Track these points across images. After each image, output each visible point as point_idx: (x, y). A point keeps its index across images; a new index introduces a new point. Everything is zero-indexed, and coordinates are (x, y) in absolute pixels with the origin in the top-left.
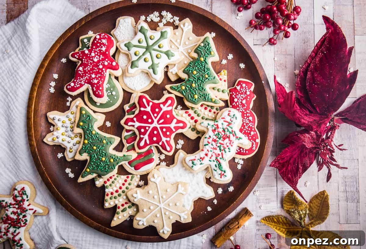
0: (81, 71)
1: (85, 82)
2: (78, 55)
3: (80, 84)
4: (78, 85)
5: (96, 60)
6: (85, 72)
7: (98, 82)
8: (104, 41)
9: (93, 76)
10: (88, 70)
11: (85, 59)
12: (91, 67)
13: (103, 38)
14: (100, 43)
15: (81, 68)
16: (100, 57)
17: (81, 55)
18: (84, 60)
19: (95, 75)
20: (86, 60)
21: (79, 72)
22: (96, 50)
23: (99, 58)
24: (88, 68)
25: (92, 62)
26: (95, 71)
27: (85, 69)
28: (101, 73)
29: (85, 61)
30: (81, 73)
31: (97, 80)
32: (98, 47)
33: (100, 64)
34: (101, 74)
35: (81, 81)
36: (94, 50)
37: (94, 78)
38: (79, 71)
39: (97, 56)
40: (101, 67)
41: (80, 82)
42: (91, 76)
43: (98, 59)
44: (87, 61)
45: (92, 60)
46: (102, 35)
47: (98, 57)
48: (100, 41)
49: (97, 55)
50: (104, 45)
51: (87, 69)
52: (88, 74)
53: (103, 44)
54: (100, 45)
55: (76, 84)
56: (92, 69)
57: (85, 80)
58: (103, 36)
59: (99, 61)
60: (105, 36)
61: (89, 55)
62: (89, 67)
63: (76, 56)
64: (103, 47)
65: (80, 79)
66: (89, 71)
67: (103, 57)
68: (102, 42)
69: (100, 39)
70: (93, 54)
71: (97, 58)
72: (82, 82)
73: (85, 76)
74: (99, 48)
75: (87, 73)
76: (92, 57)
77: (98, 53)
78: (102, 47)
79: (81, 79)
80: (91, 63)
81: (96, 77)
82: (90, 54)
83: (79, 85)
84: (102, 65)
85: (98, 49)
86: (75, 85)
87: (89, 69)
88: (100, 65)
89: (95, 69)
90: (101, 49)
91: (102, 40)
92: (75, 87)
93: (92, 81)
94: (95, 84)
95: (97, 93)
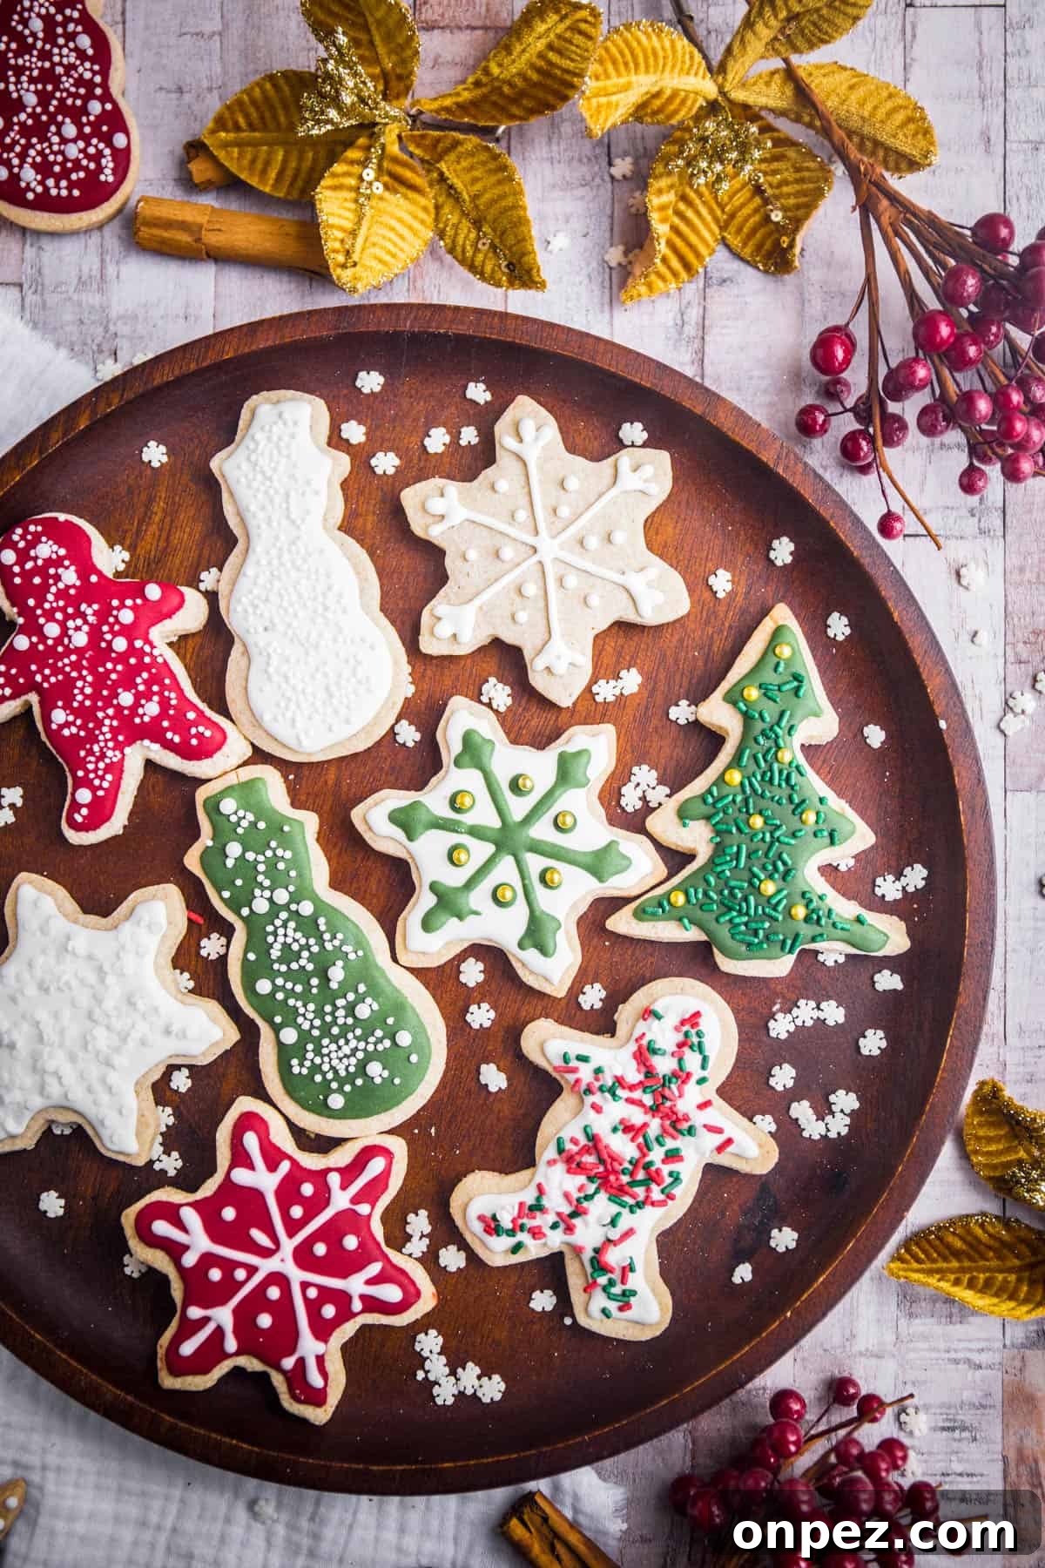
1: (119, 747)
3: (106, 771)
4: (102, 778)
7: (164, 704)
9: (126, 698)
19: (127, 689)
28: (142, 667)
31: (149, 699)
33: (108, 637)
34: (147, 668)
35: (103, 756)
37: (137, 704)
40: (120, 644)
41: (101, 765)
42: (119, 708)
43: (86, 628)
45: (68, 652)
46: (15, 538)
47: (79, 622)
48: (29, 565)
49: (68, 617)
50: (58, 562)
52: (103, 709)
53: (49, 562)
55: (97, 782)
56: (100, 681)
57: (114, 739)
58: (23, 537)
59: (96, 634)
60: (26, 532)
64: (60, 571)
66: (95, 697)
67: (96, 607)
68: (40, 563)
70: (52, 630)
72: (110, 753)
73: (100, 724)
74: (53, 590)
75: (95, 708)
77: (63, 609)
78: (57, 578)
79: (96, 748)
80: (77, 666)
81: (138, 696)
82: (43, 639)
84: (115, 634)
85: (50, 598)
87: (88, 691)
88: (109, 643)
89: (108, 672)
90: (61, 586)
91: (32, 553)
92: (101, 793)
93: (137, 720)
94: (156, 720)
95: (194, 742)
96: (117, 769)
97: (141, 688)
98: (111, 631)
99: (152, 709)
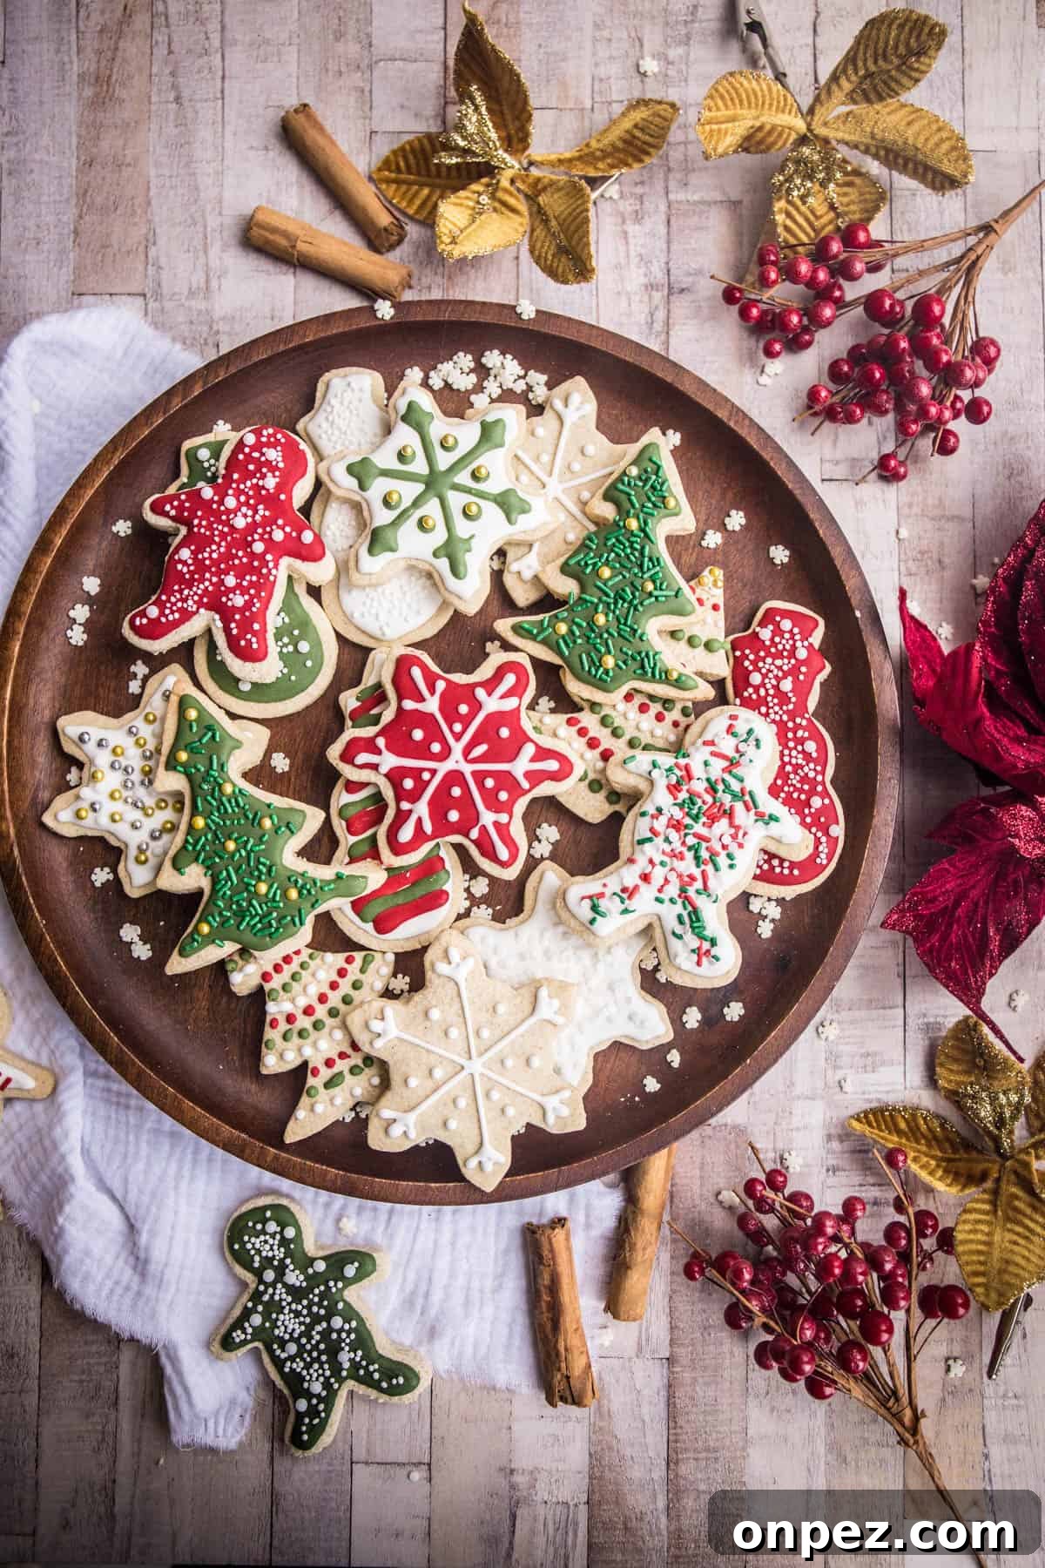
0: (185, 563)
1: (200, 604)
2: (176, 503)
3: (179, 610)
4: (172, 612)
5: (240, 522)
6: (200, 567)
7: (249, 605)
8: (273, 455)
9: (231, 581)
10: (210, 558)
11: (201, 519)
12: (222, 550)
13: (269, 445)
14: (257, 461)
15: (185, 554)
16: (256, 512)
17: (187, 505)
18: (196, 522)
19: (236, 577)
20: (204, 523)
21: (179, 567)
22: (242, 486)
23: (253, 517)
24: (213, 553)
25: (226, 529)
26: (237, 562)
27: (200, 556)
28: (257, 571)
29: (199, 525)
30: (185, 570)
31: (242, 594)
32: (252, 475)
33: (256, 537)
34: (260, 575)
35: (185, 600)
36: (234, 485)
37: (233, 590)
38: (180, 561)
39: (244, 509)
40: (259, 547)
41: (179, 604)
42: (222, 582)
43: (249, 520)
44: (209, 527)
45: (227, 523)
46: (265, 433)
47: (250, 513)
48: (256, 455)
49: (247, 504)
50: (273, 468)
51: (206, 555)
52: (213, 574)
53: (268, 463)
54: (259, 470)
55: (167, 611)
56: (228, 556)
57: (201, 597)
58: (269, 436)
59: (251, 528)
60: (274, 435)
61: (215, 506)
62: (214, 547)
63: (168, 508)
64: (269, 474)
65: (181, 591)
66: (216, 563)
67: (267, 513)
68: (263, 459)
69: (258, 446)
70: (231, 502)
71: (245, 516)
72: (190, 602)
73: (202, 580)
74: (255, 481)
75: (208, 569)
76: (228, 512)
77: (249, 497)
78: (263, 477)
79: (186, 592)
80: (223, 536)
81: (239, 586)
82: (221, 502)
83: (177, 615)
84: (262, 539)
85: (249, 484)
86: (162, 613)
87: (215, 555)
88: (254, 541)
89: (236, 556)
90: (261, 483)
91: (264, 450)
92: (163, 620)
93: (224, 599)
94: (235, 609)
95: (243, 643)
96: (186, 616)
97: (245, 583)
98: (262, 535)
99: (239, 601)
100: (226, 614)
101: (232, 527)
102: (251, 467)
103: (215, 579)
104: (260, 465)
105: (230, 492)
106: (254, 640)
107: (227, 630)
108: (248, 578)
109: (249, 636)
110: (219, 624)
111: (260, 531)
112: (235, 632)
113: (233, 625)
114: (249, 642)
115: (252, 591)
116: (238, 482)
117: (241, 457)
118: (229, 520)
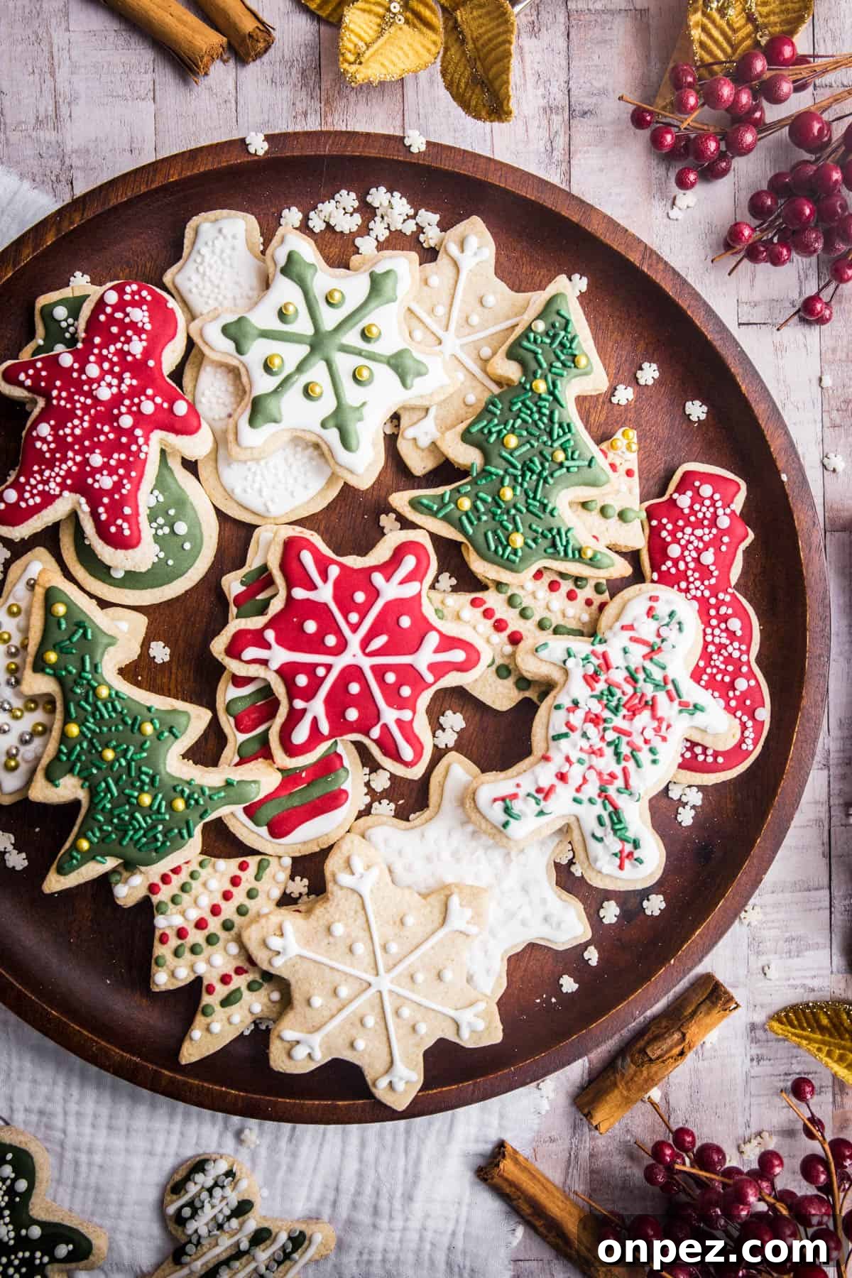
0: (44, 440)
1: (63, 486)
2: (31, 372)
3: (41, 493)
4: (33, 496)
5: (104, 394)
6: (62, 445)
7: (118, 486)
8: (139, 315)
9: (97, 460)
10: (72, 434)
11: (60, 389)
12: (86, 425)
13: (134, 304)
14: (120, 323)
15: (45, 430)
16: (121, 381)
17: (44, 373)
18: (55, 393)
19: (103, 455)
20: (64, 394)
21: (38, 444)
22: (105, 352)
23: (119, 386)
24: (74, 428)
25: (89, 401)
26: (102, 438)
27: (61, 433)
28: (125, 448)
29: (59, 397)
30: (45, 448)
31: (110, 475)
32: (115, 339)
33: (123, 409)
34: (129, 453)
35: (46, 482)
36: (96, 351)
37: (99, 470)
38: (39, 438)
39: (108, 378)
40: (126, 421)
41: (40, 487)
42: (86, 462)
43: (115, 390)
44: (71, 399)
45: (89, 394)
46: (128, 289)
47: (115, 382)
48: (119, 315)
49: (111, 372)
50: (139, 331)
51: (68, 431)
52: (76, 453)
53: (133, 325)
54: (123, 332)
55: (27, 495)
56: (92, 432)
57: (64, 478)
58: (133, 293)
59: (117, 399)
60: (139, 292)
61: (76, 375)
62: (77, 422)
63: (22, 377)
64: (135, 338)
65: (40, 472)
66: (78, 440)
67: (135, 382)
68: (127, 320)
69: (121, 306)
70: (93, 370)
71: (110, 386)
72: (52, 485)
73: (64, 460)
74: (119, 345)
75: (70, 447)
76: (90, 381)
77: (113, 364)
78: (128, 340)
79: (47, 473)
80: (86, 409)
81: (106, 466)
82: (82, 371)
83: (38, 499)
84: (130, 412)
85: (112, 349)
86: (21, 497)
87: (78, 432)
88: (121, 414)
89: (101, 432)
90: (126, 348)
91: (129, 309)
92: (23, 504)
93: (90, 481)
94: (102, 492)
95: (113, 529)
96: (48, 499)
97: (113, 462)
98: (129, 408)
99: (106, 482)
100: (94, 497)
101: (95, 399)
102: (115, 330)
103: (78, 459)
104: (124, 327)
105: (92, 358)
106: (125, 525)
107: (95, 515)
108: (116, 456)
109: (119, 522)
110: (86, 508)
111: (127, 402)
112: (104, 517)
113: (101, 510)
114: (120, 528)
115: (121, 471)
116: (100, 347)
117: (102, 318)
118: (91, 390)
